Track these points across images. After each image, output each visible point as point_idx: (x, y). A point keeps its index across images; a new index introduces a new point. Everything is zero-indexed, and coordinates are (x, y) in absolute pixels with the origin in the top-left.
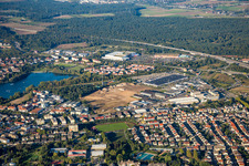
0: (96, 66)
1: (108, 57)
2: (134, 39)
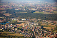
1: (22, 20)
2: (29, 17)
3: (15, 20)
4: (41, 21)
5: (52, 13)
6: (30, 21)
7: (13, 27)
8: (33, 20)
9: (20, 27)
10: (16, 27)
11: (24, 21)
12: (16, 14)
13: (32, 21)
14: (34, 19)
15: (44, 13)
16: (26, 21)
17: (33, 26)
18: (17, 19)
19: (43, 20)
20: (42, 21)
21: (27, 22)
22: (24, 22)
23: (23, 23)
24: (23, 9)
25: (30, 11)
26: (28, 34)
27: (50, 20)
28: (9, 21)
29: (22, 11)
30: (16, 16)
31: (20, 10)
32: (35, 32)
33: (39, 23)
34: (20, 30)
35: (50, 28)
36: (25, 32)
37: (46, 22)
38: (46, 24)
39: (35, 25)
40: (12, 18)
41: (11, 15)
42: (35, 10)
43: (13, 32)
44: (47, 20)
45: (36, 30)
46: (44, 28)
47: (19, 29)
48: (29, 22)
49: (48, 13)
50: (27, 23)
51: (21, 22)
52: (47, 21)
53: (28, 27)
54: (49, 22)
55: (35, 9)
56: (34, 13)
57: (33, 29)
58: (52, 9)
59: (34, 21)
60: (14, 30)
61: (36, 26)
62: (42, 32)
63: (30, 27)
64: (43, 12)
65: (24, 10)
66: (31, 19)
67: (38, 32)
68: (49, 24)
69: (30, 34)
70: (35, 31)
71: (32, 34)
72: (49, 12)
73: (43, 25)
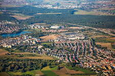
2: (65, 22)
3: (37, 27)
4: (90, 29)
5: (112, 15)
6: (67, 29)
8: (74, 28)
9: (49, 42)
10: (39, 43)
11: (55, 31)
12: (38, 17)
13: (73, 31)
14: (75, 26)
15: (97, 14)
16: (59, 31)
17: (74, 40)
20: (92, 29)
21: (61, 32)
22: (56, 33)
23: (54, 33)
25: (67, 10)
26: (64, 56)
27: (108, 27)
28: (26, 29)
30: (40, 20)
31: (46, 8)
32: (79, 53)
33: (86, 35)
34: (48, 49)
35: (108, 45)
36: (57, 52)
37: (100, 32)
38: (101, 36)
39: (79, 38)
40: (32, 24)
41: (28, 17)
42: (78, 8)
43: (35, 52)
44: (103, 28)
45: (81, 48)
46: (97, 44)
47: (45, 45)
48: (66, 32)
49: (104, 14)
50: (62, 34)
51: (50, 33)
52: (103, 30)
53: (64, 43)
54: (108, 31)
55: (76, 7)
56: (76, 13)
57: (74, 46)
59: (76, 30)
60: (37, 49)
62: (94, 52)
63: (68, 43)
64: (94, 13)
65: (55, 8)
66: (70, 26)
67: (84, 53)
68: (107, 37)
69: (68, 56)
70: (78, 50)
71: (72, 56)
72: (107, 11)
73: (94, 37)
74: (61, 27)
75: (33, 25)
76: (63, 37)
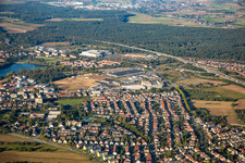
0: (72, 60)
1: (84, 54)
2: (113, 41)
3: (50, 53)
7: (39, 100)
8: (133, 56)
10: (52, 100)
11: (91, 64)
12: (53, 27)
13: (132, 63)
14: (136, 52)
15: (175, 24)
16: (102, 63)
17: (138, 93)
18: (58, 48)
19: (179, 59)
20: (175, 61)
21: (105, 67)
22: (93, 70)
23: (88, 71)
24: (86, 4)
25: (112, 13)
26: (119, 149)
28: (23, 58)
29: (80, 13)
30: (57, 35)
33: (166, 75)
34: (74, 123)
36: (100, 132)
37: (195, 69)
38: (202, 81)
39: (149, 86)
40: (39, 43)
42: (134, 9)
43: (38, 131)
44: (198, 57)
45: (160, 120)
48: (117, 66)
49: (190, 23)
50: (109, 73)
51: (80, 68)
52: (199, 64)
53: (114, 100)
54: (211, 66)
55: (131, 6)
57: (141, 111)
58: (198, 5)
59: (139, 61)
61: (154, 90)
63: (124, 100)
65: (90, 7)
66: (123, 52)
68: (216, 83)
70: (155, 127)
71: (141, 148)
72: (193, 16)
74: (103, 54)
75: (41, 48)
76: (111, 81)
